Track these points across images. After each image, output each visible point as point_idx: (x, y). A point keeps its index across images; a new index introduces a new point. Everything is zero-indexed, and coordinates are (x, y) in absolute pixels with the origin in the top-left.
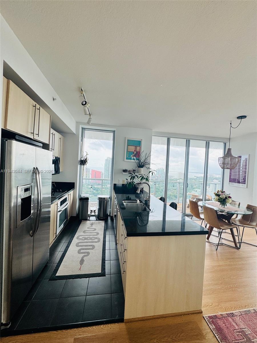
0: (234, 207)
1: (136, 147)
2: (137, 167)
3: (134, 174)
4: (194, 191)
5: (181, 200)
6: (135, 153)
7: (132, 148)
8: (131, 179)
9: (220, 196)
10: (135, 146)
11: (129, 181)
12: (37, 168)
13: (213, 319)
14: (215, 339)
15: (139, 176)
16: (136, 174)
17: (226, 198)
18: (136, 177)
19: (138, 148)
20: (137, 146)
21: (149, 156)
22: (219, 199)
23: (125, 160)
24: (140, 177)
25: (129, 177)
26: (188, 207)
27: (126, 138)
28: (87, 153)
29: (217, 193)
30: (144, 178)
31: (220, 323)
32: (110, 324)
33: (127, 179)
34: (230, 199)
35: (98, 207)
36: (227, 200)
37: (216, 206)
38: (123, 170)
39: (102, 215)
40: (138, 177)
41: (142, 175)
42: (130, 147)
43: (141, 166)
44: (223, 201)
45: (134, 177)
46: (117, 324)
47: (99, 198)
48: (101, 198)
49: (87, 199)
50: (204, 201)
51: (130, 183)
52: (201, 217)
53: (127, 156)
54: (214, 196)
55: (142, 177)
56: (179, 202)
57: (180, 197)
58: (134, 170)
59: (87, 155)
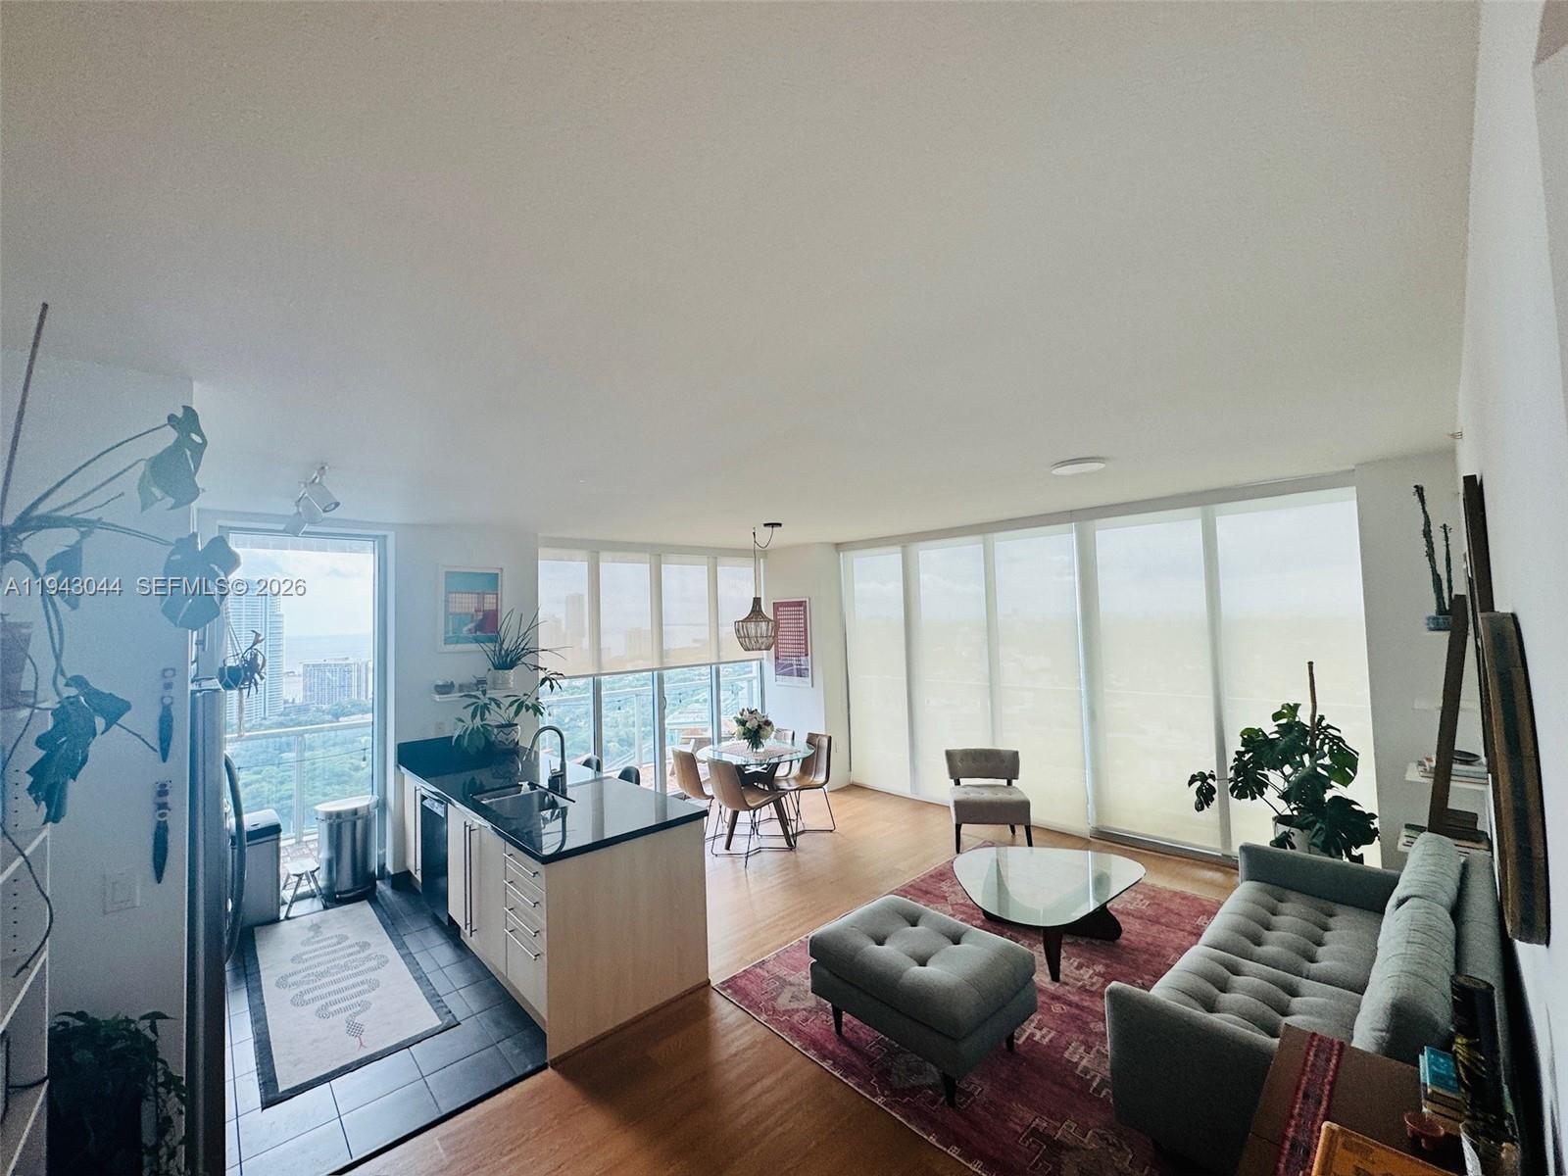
0: (783, 745)
2: (492, 668)
3: (481, 696)
4: (697, 701)
5: (646, 753)
6: (480, 616)
7: (467, 603)
8: (474, 716)
9: (748, 725)
10: (478, 594)
11: (469, 724)
13: (730, 984)
14: (732, 1005)
15: (506, 702)
16: (491, 694)
17: (759, 726)
18: (493, 706)
20: (484, 593)
21: (534, 625)
22: (744, 734)
23: (442, 647)
24: (511, 705)
25: (465, 708)
26: (672, 774)
27: (440, 568)
28: (258, 636)
29: (740, 717)
30: (527, 709)
31: (742, 983)
33: (461, 720)
34: (769, 729)
35: (324, 855)
36: (762, 732)
37: (738, 752)
38: (437, 687)
39: (345, 881)
40: (499, 706)
41: (516, 698)
42: (456, 598)
43: (506, 662)
44: (755, 732)
45: (486, 707)
47: (329, 815)
48: (339, 815)
49: (272, 831)
50: (716, 745)
51: (475, 732)
52: (707, 793)
53: (446, 633)
54: (735, 728)
55: (516, 704)
56: (644, 761)
57: (644, 738)
58: (481, 682)
59: (256, 642)
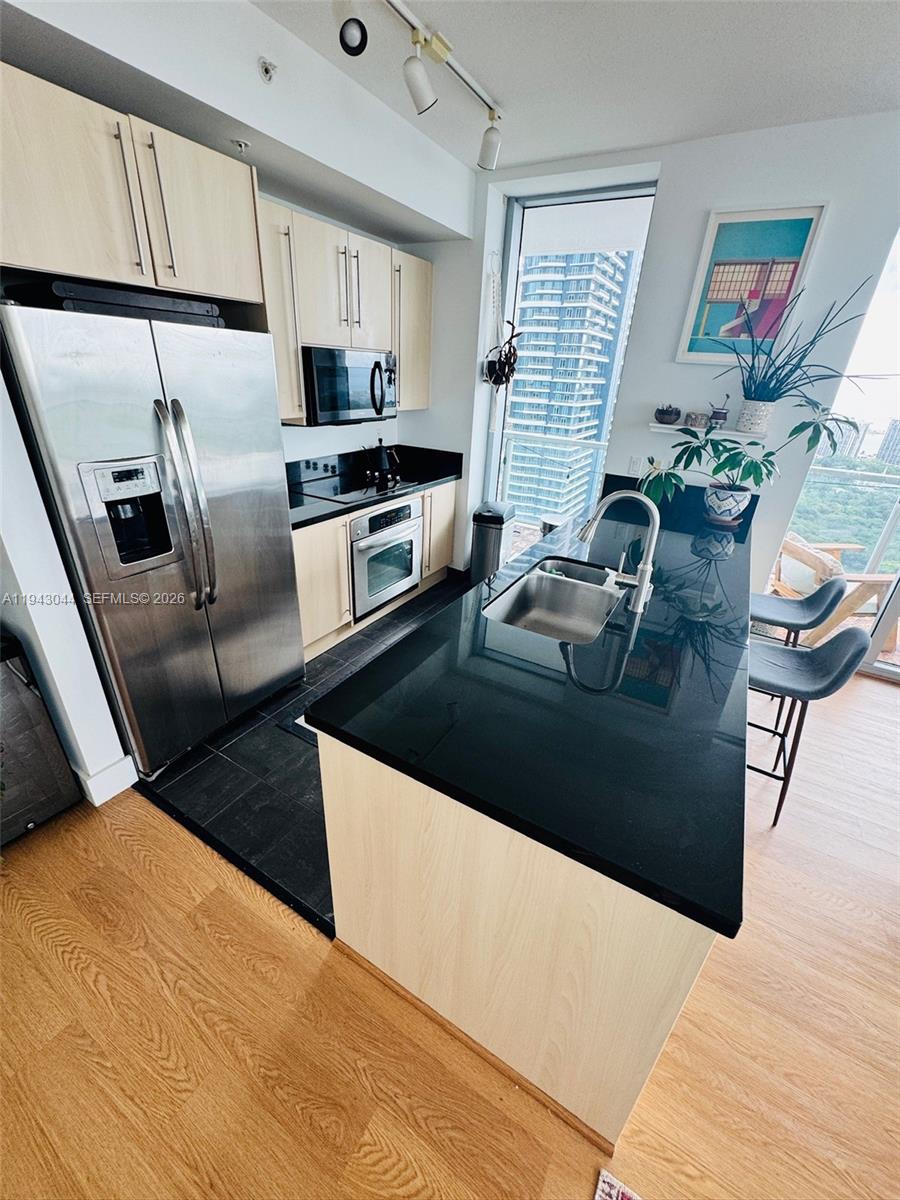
1: (766, 266)
2: (740, 396)
3: (702, 436)
6: (753, 306)
7: (737, 281)
10: (764, 264)
11: (664, 468)
12: (175, 402)
19: (781, 273)
20: (774, 263)
23: (683, 355)
25: (674, 447)
27: (712, 216)
28: (514, 328)
32: (300, 918)
38: (659, 411)
41: (737, 445)
42: (726, 274)
46: (315, 931)
49: (498, 520)
53: (695, 332)
58: (715, 415)
59: (512, 337)
